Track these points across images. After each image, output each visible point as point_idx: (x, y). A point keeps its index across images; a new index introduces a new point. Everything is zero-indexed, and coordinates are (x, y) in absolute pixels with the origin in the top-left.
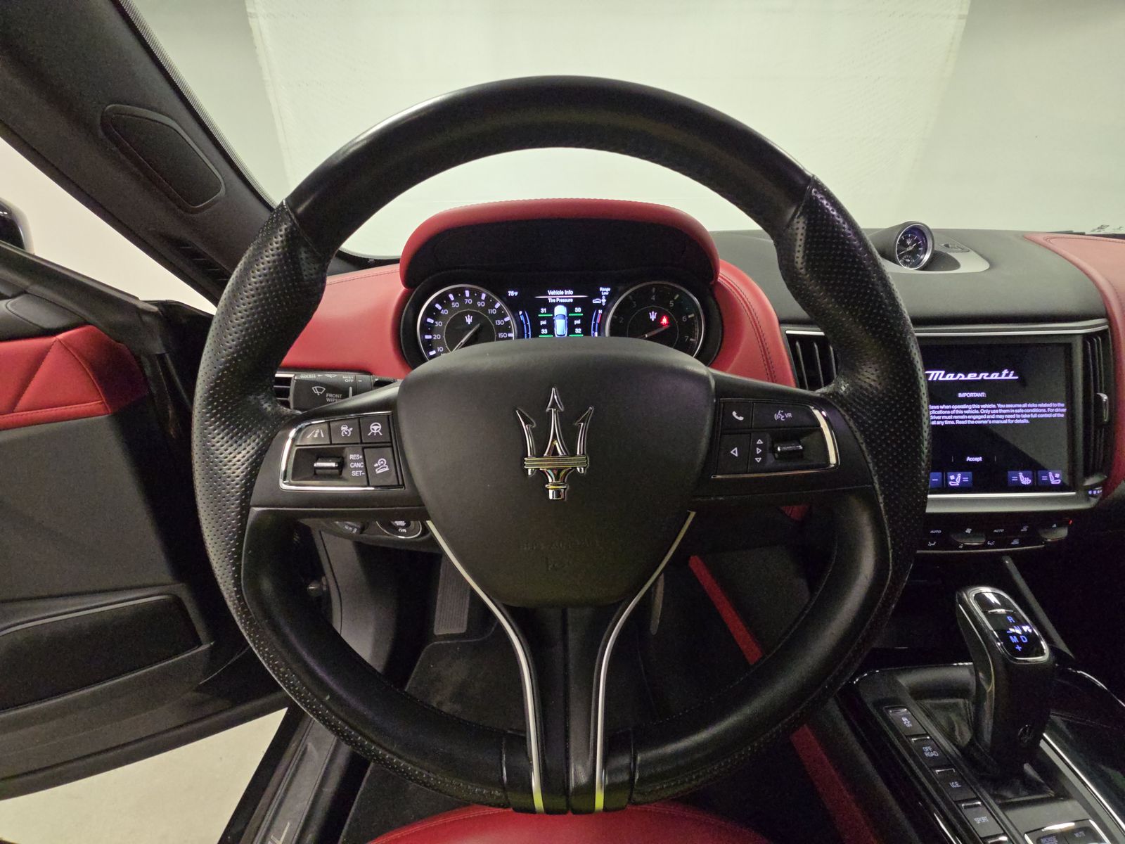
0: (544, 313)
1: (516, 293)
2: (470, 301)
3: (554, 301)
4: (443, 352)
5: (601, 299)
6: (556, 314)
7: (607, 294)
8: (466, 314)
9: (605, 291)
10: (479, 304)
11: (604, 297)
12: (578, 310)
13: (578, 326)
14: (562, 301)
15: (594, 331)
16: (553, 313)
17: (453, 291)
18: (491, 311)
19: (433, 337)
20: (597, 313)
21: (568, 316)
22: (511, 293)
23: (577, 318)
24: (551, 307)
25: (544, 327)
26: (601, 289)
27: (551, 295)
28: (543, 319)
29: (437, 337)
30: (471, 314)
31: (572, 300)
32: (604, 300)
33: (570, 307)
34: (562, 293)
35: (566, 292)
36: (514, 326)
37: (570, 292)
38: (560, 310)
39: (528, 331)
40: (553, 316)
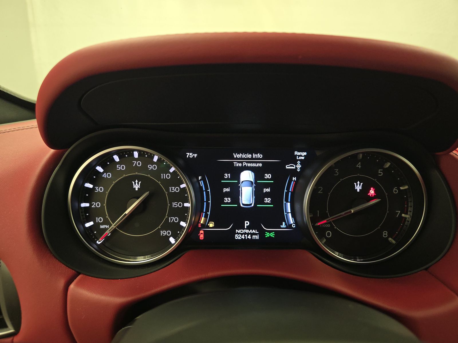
0: (228, 179)
1: (195, 155)
2: (139, 164)
3: (240, 165)
4: (102, 224)
5: (296, 164)
6: (242, 180)
7: (303, 158)
8: (134, 178)
9: (301, 155)
10: (151, 167)
11: (299, 162)
12: (268, 176)
13: (267, 195)
14: (249, 165)
15: (287, 201)
16: (238, 178)
17: (117, 153)
18: (164, 176)
19: (91, 205)
20: (291, 180)
21: (256, 183)
22: (190, 155)
23: (267, 186)
24: (236, 173)
25: (227, 195)
26: (296, 153)
27: (237, 158)
28: (227, 185)
29: (96, 205)
30: (139, 178)
31: (261, 165)
32: (299, 166)
33: (258, 173)
34: (250, 156)
35: (254, 156)
36: (191, 193)
37: (259, 156)
38: (247, 176)
39: (208, 199)
40: (239, 183)
